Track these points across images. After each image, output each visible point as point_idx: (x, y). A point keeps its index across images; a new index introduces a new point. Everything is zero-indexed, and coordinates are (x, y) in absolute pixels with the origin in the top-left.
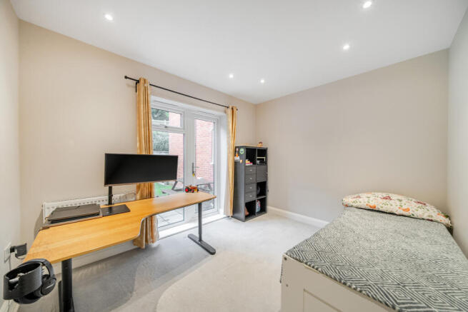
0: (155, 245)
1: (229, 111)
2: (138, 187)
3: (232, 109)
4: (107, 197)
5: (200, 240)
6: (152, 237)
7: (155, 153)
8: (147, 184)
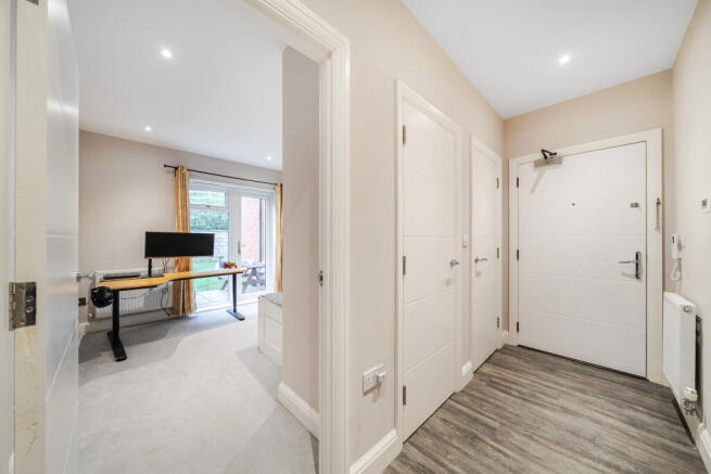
0: (192, 315)
1: (278, 189)
2: (177, 262)
3: (281, 186)
4: (147, 269)
5: (235, 311)
6: (190, 308)
7: (192, 232)
8: (184, 258)
